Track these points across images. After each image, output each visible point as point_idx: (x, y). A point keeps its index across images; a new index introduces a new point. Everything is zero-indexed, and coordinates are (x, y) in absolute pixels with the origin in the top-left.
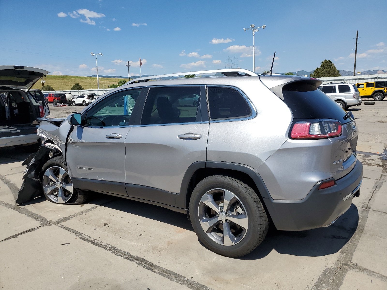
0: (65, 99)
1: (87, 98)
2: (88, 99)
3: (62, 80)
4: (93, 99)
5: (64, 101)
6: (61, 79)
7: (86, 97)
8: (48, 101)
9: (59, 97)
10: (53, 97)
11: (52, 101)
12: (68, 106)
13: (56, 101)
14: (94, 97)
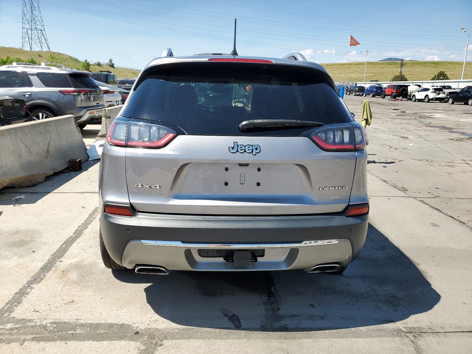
0: (406, 93)
1: (431, 92)
2: (433, 93)
3: (435, 67)
4: (440, 93)
5: (403, 94)
6: (434, 65)
7: (431, 90)
8: (386, 94)
9: (400, 89)
10: (392, 89)
11: (389, 94)
12: (407, 101)
13: (394, 94)
14: (443, 91)
